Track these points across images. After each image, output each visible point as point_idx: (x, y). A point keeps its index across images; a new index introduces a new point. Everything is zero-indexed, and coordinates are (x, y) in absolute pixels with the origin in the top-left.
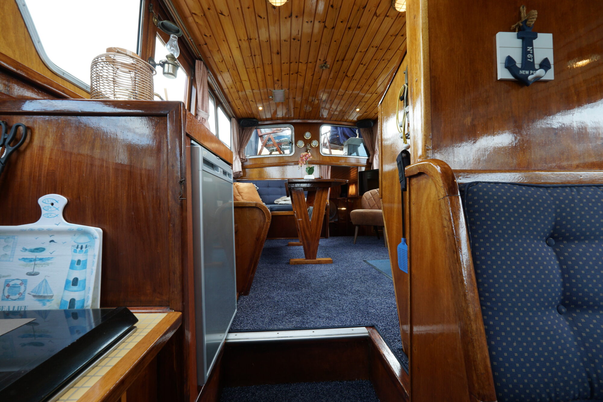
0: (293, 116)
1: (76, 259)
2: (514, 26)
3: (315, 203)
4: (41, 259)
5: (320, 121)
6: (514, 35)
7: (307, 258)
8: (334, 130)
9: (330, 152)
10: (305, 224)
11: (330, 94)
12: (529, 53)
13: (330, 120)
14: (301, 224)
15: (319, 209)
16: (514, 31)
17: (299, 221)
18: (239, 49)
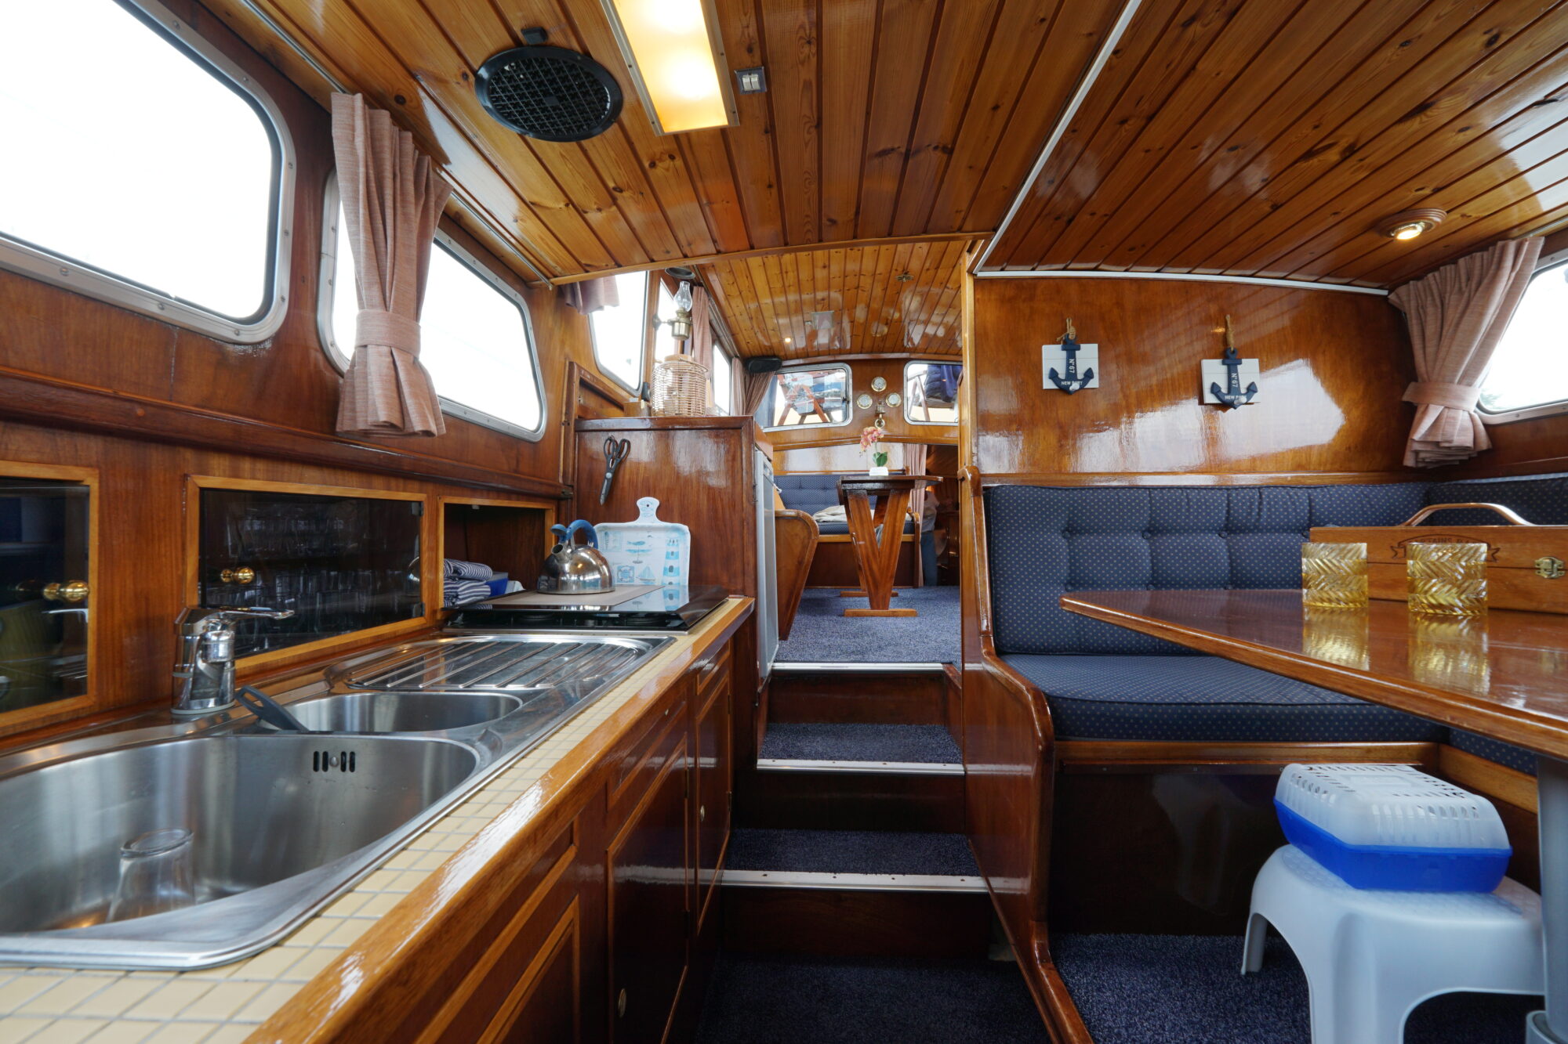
0: (848, 347)
1: (670, 551)
2: (1058, 339)
3: (887, 518)
4: (643, 551)
5: (904, 355)
6: (1059, 347)
7: (872, 607)
8: (934, 369)
9: (927, 415)
10: (870, 550)
11: (925, 298)
12: (1071, 364)
13: (925, 353)
14: (864, 551)
15: (894, 526)
16: (1058, 343)
17: (860, 545)
18: (762, 268)
